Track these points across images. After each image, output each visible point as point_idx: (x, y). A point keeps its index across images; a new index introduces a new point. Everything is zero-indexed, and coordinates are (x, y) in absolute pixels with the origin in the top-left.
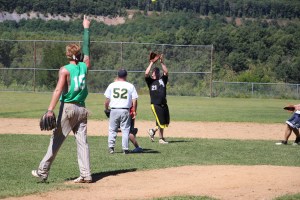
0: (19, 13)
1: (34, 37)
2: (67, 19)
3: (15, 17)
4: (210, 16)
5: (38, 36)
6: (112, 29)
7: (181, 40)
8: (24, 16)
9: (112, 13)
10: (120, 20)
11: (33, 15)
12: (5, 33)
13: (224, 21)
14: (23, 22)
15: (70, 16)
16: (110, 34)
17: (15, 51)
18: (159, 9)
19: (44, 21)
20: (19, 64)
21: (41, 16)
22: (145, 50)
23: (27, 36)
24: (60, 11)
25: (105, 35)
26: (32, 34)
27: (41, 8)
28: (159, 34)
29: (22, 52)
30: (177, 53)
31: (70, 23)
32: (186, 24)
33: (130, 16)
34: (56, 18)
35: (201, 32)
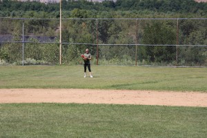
1: (129, 16)
6: (201, 6)
12: (104, 12)
16: (200, 11)
17: (112, 28)
20: (116, 40)
23: (123, 15)
25: (195, 12)
26: (127, 12)
29: (118, 29)
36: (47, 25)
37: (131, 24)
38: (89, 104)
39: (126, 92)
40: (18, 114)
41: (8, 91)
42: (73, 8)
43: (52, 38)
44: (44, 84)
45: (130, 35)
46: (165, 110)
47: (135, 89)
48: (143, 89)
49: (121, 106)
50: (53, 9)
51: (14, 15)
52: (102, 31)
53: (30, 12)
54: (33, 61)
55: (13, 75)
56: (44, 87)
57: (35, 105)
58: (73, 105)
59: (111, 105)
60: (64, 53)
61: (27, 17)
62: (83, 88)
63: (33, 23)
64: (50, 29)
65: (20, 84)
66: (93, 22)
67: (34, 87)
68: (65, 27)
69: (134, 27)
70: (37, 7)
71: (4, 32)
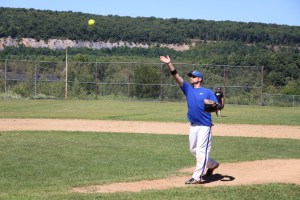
0: (112, 42)
1: (122, 60)
2: (147, 46)
3: (109, 45)
4: (254, 44)
5: (125, 59)
6: (180, 54)
7: (232, 62)
8: (115, 44)
9: (179, 42)
10: (186, 47)
11: (122, 44)
12: (101, 57)
13: (264, 48)
14: (114, 49)
15: (149, 45)
16: (178, 58)
17: (108, 70)
18: (215, 39)
19: (129, 48)
20: (111, 80)
21: (128, 44)
22: (205, 70)
23: (118, 59)
24: (141, 40)
26: (121, 57)
27: (127, 39)
28: (215, 57)
29: (114, 71)
30: (229, 72)
31: (149, 49)
32: (236, 49)
33: (194, 44)
34: (138, 46)
35: (248, 56)
36: (55, 67)
37: (123, 67)
38: (91, 133)
39: (121, 123)
40: (33, 140)
41: (24, 121)
42: (76, 53)
43: (59, 77)
45: (123, 76)
46: (153, 137)
47: (128, 120)
48: (134, 120)
49: (117, 134)
50: (60, 54)
51: (28, 59)
52: (99, 72)
53: (41, 56)
54: (44, 96)
55: (27, 107)
56: (53, 118)
57: (46, 132)
58: (78, 133)
59: (109, 133)
60: (70, 89)
61: (39, 59)
62: (85, 118)
63: (43, 65)
64: (57, 70)
65: (33, 115)
66: (92, 65)
67: (45, 118)
68: (69, 68)
69: (127, 70)
70: (47, 52)
71: (19, 72)
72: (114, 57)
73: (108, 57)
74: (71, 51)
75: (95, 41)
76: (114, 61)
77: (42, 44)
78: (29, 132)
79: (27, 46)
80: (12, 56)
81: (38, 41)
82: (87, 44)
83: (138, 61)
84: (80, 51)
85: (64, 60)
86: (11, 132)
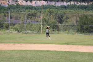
0: (67, 2)
1: (72, 12)
2: (86, 4)
3: (65, 4)
5: (74, 12)
8: (69, 3)
11: (72, 3)
12: (61, 10)
14: (68, 6)
15: (88, 3)
17: (64, 18)
19: (76, 5)
20: (66, 23)
21: (76, 3)
24: (83, 1)
26: (72, 10)
29: (67, 18)
31: (88, 6)
34: (82, 4)
36: (35, 16)
37: (73, 16)
38: (55, 51)
39: (72, 46)
41: (19, 45)
42: (47, 8)
44: (35, 42)
45: (73, 21)
46: (90, 54)
47: (76, 45)
49: (70, 52)
50: (38, 9)
51: (21, 11)
52: (60, 19)
53: (28, 10)
54: (30, 32)
55: (20, 38)
56: (35, 43)
57: (31, 51)
58: (48, 51)
59: (65, 51)
61: (27, 12)
62: (52, 44)
63: (29, 15)
64: (37, 17)
65: (24, 42)
66: (56, 15)
67: (30, 43)
68: (43, 17)
69: (75, 17)
70: (31, 8)
71: (16, 19)
72: (68, 10)
73: (64, 10)
74: (44, 7)
75: (58, 1)
76: (68, 12)
77: (29, 3)
78: (22, 50)
79: (20, 4)
80: (12, 10)
81: (27, 2)
82: (53, 3)
83: (82, 12)
84: (49, 7)
85: (41, 12)
86: (13, 50)
